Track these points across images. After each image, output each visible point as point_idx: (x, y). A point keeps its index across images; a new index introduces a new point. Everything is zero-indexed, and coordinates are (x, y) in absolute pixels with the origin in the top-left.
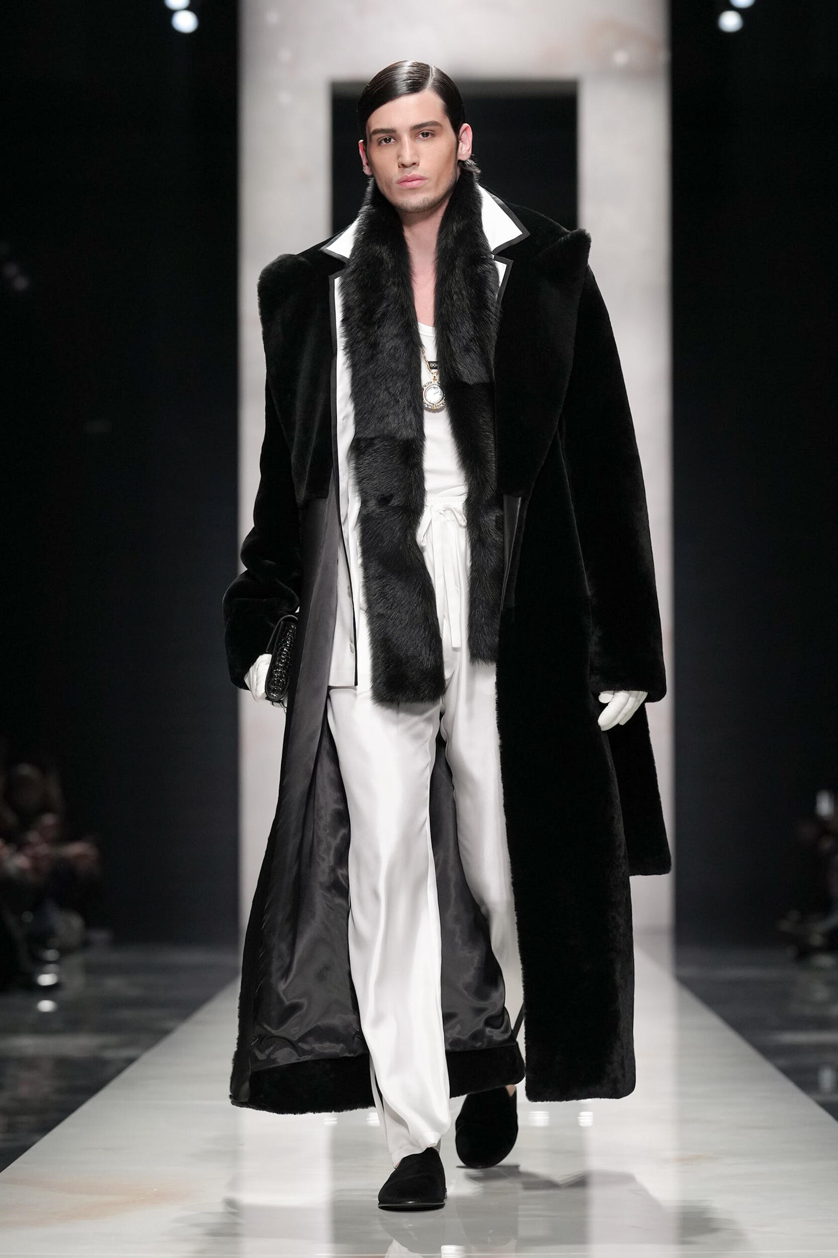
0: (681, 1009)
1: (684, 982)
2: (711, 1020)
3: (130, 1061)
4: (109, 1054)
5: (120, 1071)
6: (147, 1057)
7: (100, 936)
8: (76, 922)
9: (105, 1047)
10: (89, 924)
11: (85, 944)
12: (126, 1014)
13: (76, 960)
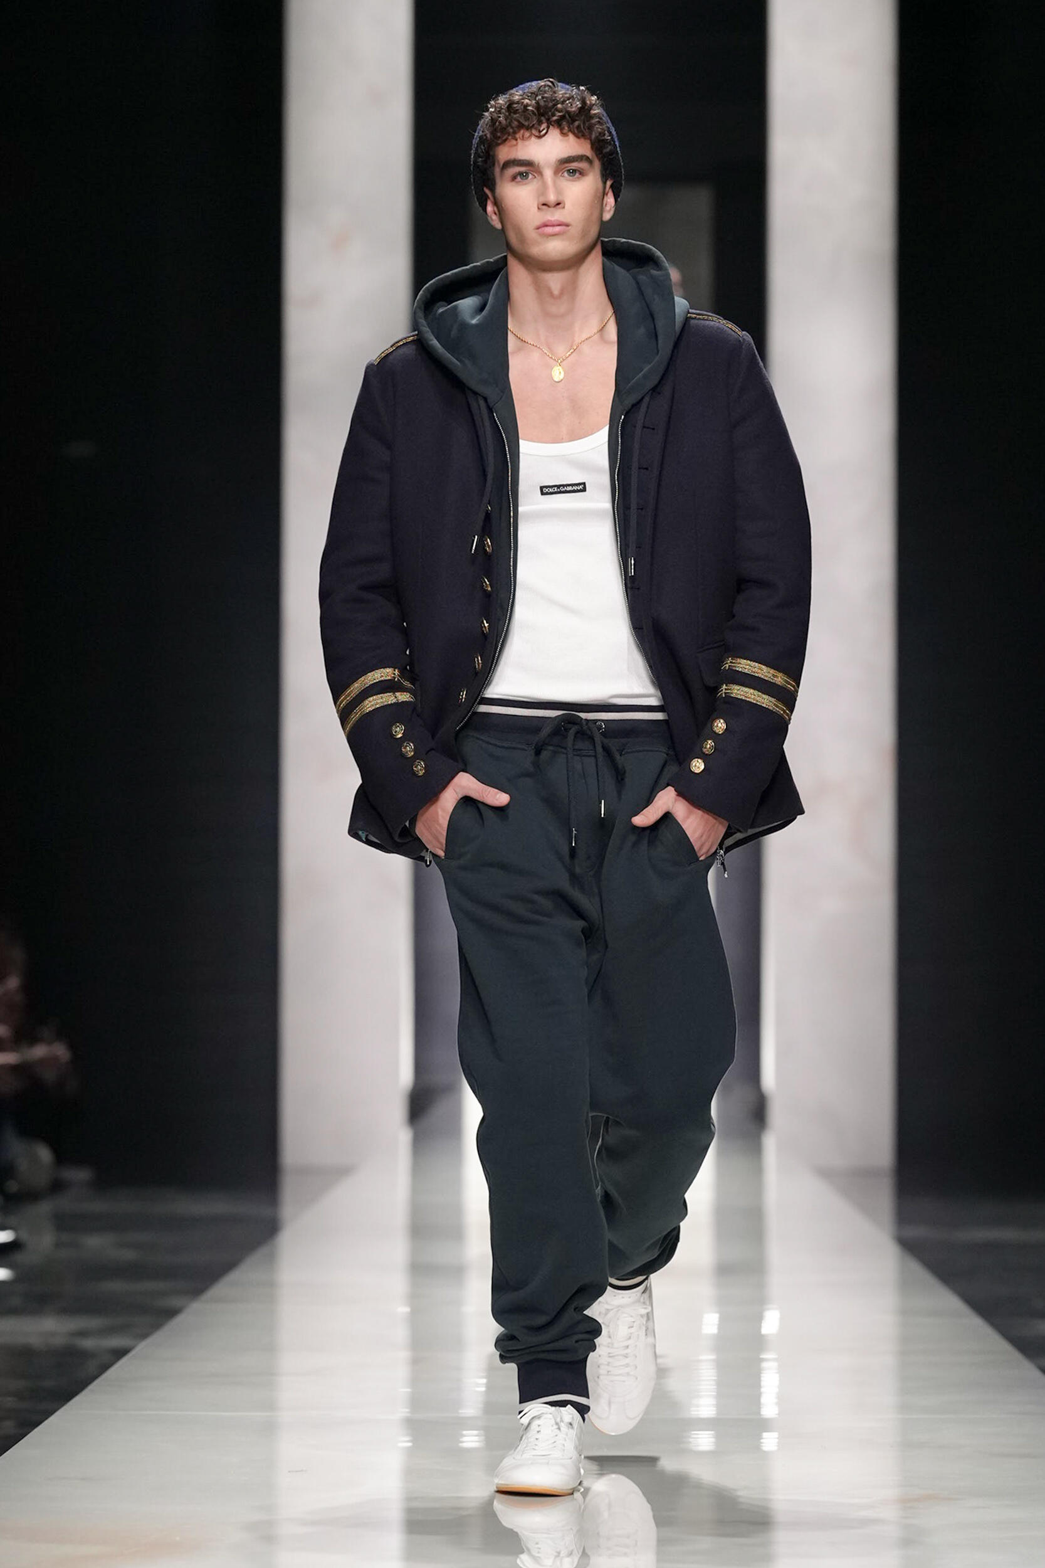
0: (905, 1285)
1: (909, 1246)
2: (949, 1301)
3: (120, 1353)
4: (88, 1343)
5: (104, 1368)
6: (142, 1348)
7: (79, 1175)
8: (44, 1154)
9: (83, 1334)
10: (61, 1158)
11: (57, 1187)
12: (115, 1286)
13: (45, 1208)
